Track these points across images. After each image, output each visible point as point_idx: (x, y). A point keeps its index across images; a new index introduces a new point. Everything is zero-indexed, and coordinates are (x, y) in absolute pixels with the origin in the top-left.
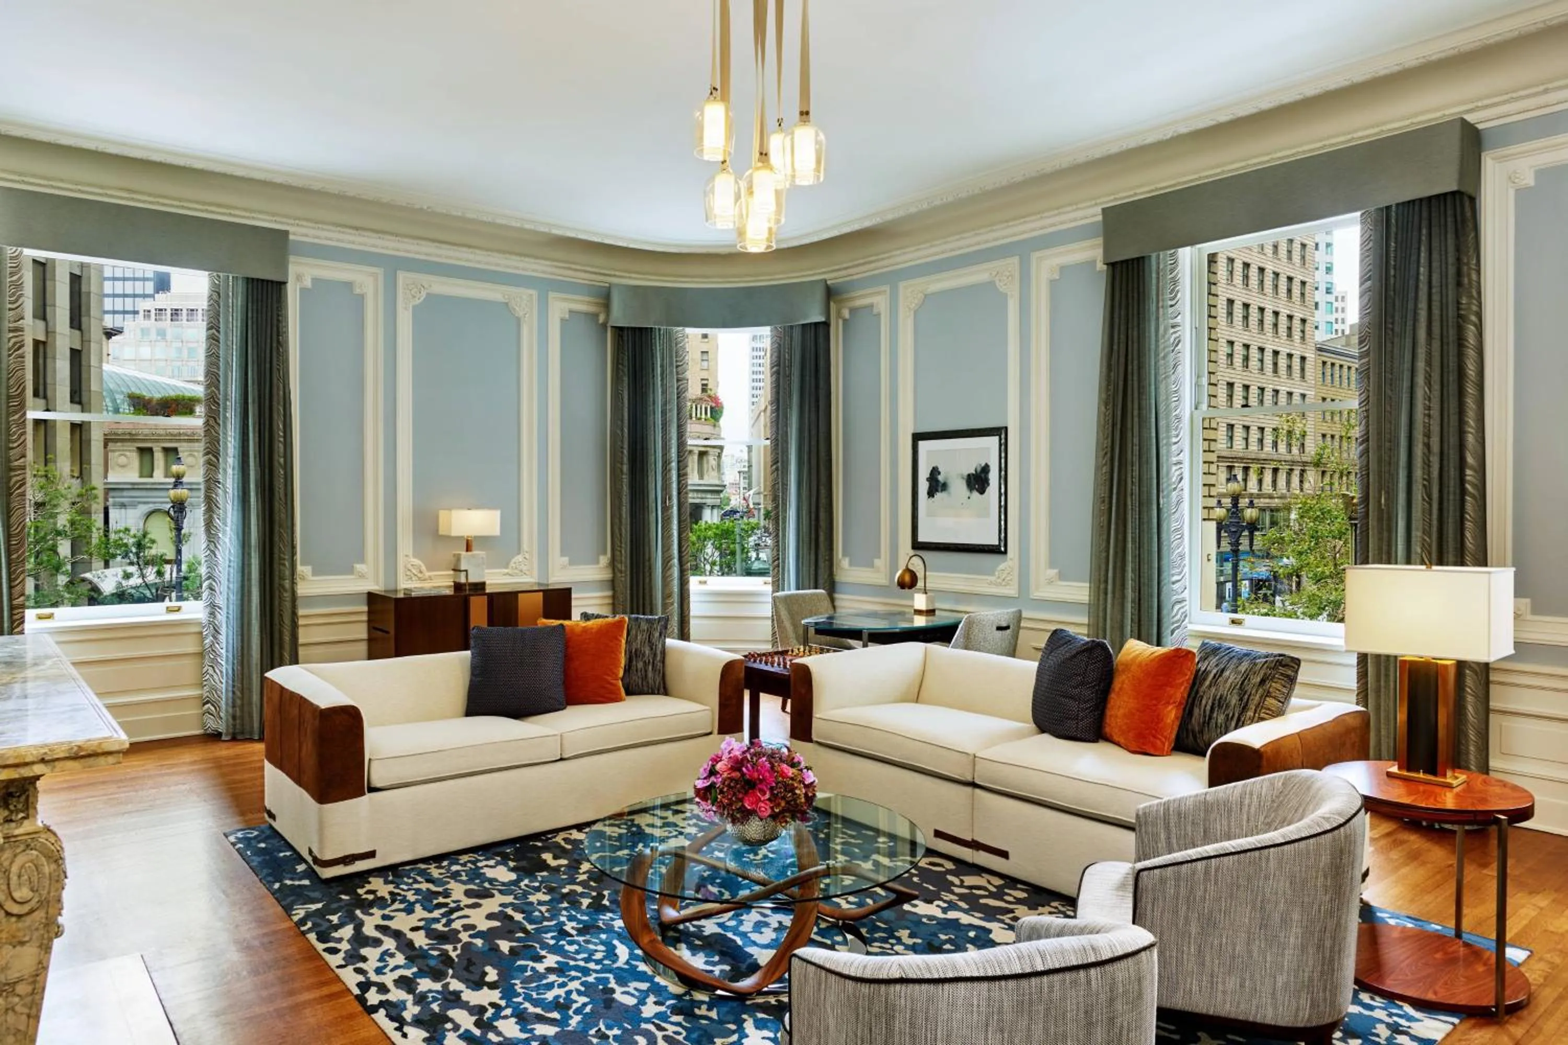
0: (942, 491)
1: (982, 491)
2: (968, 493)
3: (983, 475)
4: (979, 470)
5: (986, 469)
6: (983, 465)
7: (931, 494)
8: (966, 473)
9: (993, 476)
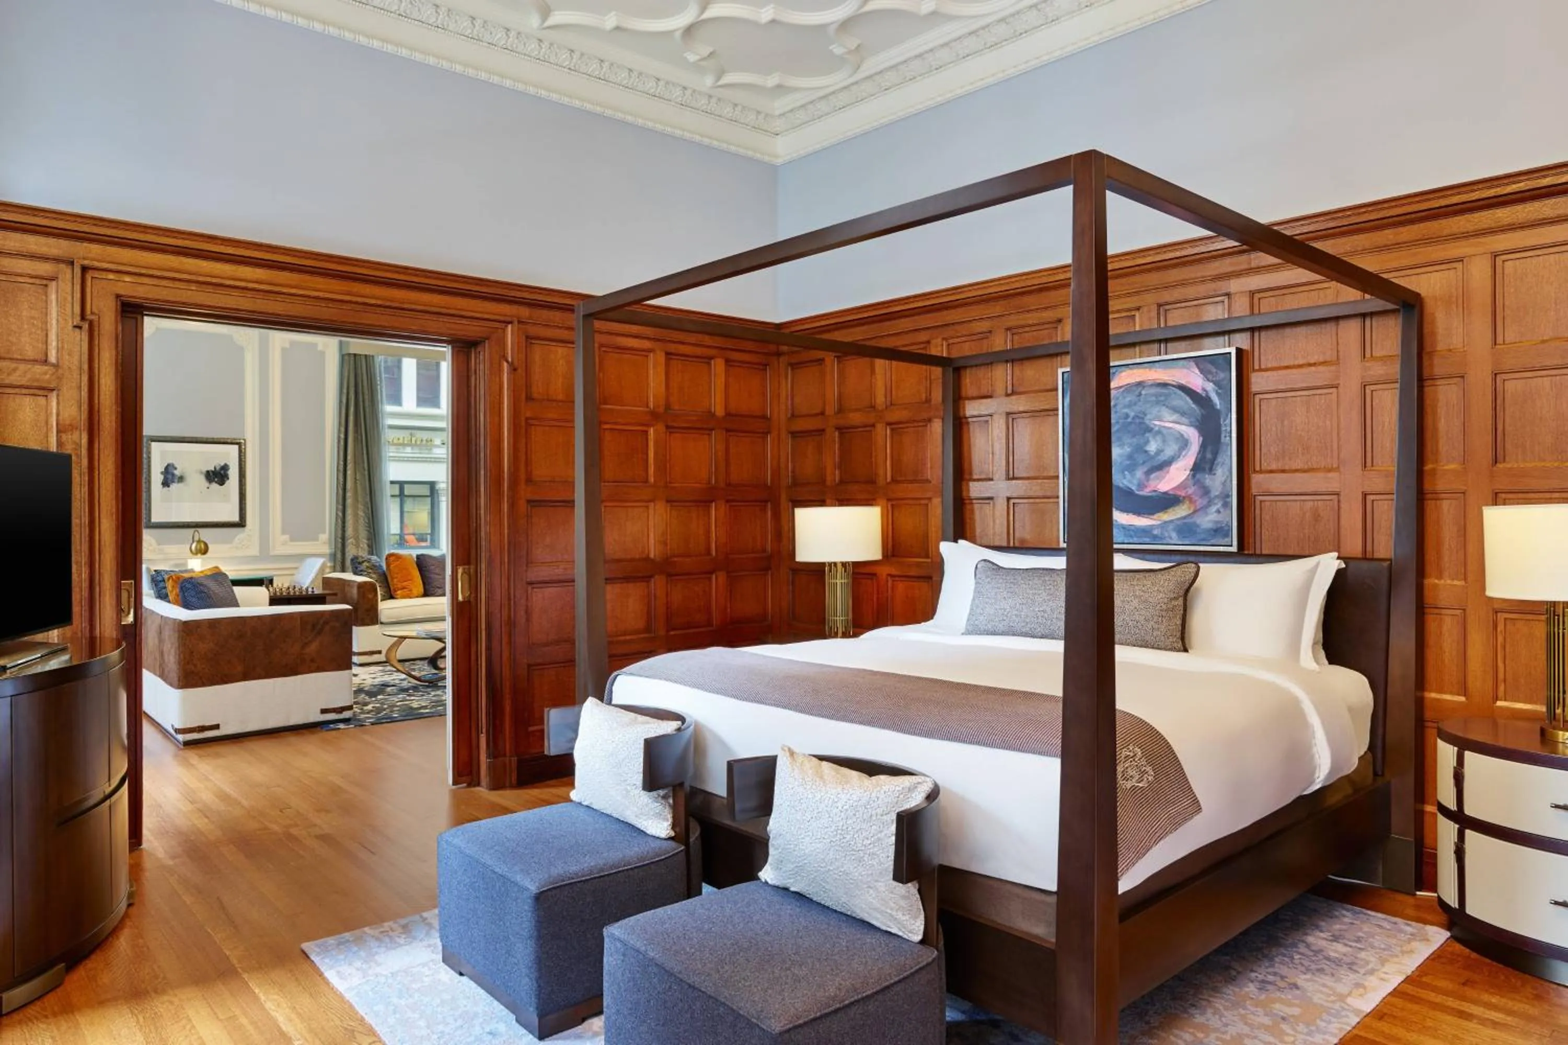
0: (179, 482)
1: (222, 483)
2: (207, 484)
3: (222, 472)
4: (218, 468)
5: (225, 468)
6: (222, 464)
7: (166, 484)
8: (205, 469)
9: (233, 473)
